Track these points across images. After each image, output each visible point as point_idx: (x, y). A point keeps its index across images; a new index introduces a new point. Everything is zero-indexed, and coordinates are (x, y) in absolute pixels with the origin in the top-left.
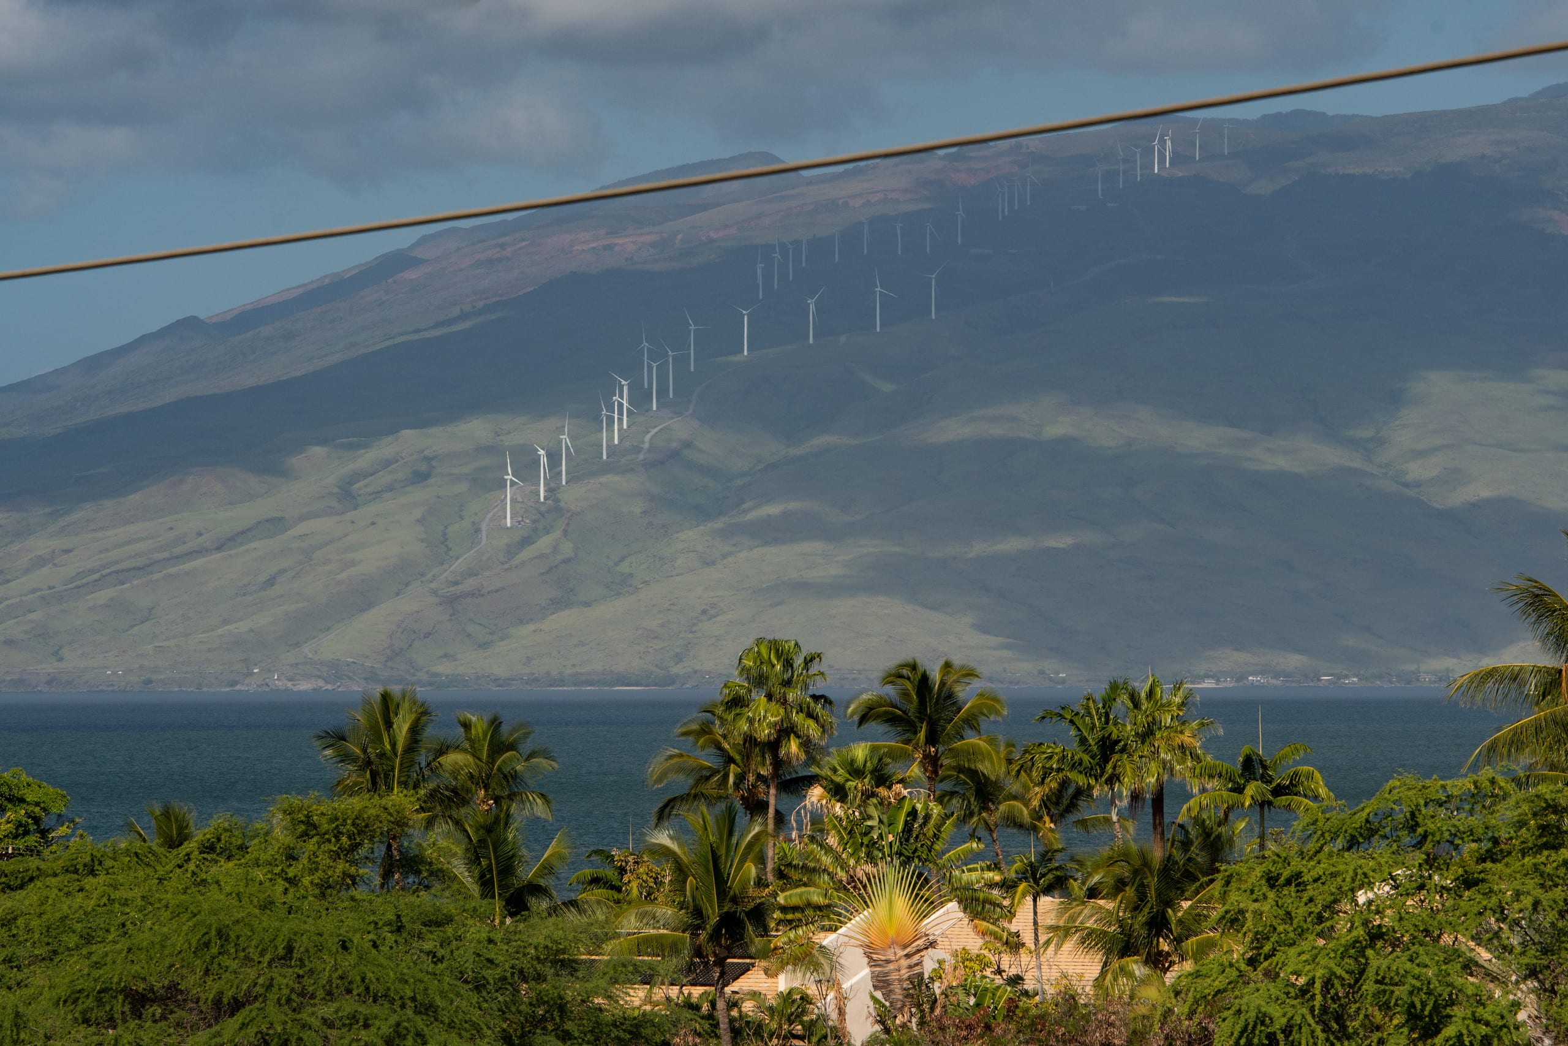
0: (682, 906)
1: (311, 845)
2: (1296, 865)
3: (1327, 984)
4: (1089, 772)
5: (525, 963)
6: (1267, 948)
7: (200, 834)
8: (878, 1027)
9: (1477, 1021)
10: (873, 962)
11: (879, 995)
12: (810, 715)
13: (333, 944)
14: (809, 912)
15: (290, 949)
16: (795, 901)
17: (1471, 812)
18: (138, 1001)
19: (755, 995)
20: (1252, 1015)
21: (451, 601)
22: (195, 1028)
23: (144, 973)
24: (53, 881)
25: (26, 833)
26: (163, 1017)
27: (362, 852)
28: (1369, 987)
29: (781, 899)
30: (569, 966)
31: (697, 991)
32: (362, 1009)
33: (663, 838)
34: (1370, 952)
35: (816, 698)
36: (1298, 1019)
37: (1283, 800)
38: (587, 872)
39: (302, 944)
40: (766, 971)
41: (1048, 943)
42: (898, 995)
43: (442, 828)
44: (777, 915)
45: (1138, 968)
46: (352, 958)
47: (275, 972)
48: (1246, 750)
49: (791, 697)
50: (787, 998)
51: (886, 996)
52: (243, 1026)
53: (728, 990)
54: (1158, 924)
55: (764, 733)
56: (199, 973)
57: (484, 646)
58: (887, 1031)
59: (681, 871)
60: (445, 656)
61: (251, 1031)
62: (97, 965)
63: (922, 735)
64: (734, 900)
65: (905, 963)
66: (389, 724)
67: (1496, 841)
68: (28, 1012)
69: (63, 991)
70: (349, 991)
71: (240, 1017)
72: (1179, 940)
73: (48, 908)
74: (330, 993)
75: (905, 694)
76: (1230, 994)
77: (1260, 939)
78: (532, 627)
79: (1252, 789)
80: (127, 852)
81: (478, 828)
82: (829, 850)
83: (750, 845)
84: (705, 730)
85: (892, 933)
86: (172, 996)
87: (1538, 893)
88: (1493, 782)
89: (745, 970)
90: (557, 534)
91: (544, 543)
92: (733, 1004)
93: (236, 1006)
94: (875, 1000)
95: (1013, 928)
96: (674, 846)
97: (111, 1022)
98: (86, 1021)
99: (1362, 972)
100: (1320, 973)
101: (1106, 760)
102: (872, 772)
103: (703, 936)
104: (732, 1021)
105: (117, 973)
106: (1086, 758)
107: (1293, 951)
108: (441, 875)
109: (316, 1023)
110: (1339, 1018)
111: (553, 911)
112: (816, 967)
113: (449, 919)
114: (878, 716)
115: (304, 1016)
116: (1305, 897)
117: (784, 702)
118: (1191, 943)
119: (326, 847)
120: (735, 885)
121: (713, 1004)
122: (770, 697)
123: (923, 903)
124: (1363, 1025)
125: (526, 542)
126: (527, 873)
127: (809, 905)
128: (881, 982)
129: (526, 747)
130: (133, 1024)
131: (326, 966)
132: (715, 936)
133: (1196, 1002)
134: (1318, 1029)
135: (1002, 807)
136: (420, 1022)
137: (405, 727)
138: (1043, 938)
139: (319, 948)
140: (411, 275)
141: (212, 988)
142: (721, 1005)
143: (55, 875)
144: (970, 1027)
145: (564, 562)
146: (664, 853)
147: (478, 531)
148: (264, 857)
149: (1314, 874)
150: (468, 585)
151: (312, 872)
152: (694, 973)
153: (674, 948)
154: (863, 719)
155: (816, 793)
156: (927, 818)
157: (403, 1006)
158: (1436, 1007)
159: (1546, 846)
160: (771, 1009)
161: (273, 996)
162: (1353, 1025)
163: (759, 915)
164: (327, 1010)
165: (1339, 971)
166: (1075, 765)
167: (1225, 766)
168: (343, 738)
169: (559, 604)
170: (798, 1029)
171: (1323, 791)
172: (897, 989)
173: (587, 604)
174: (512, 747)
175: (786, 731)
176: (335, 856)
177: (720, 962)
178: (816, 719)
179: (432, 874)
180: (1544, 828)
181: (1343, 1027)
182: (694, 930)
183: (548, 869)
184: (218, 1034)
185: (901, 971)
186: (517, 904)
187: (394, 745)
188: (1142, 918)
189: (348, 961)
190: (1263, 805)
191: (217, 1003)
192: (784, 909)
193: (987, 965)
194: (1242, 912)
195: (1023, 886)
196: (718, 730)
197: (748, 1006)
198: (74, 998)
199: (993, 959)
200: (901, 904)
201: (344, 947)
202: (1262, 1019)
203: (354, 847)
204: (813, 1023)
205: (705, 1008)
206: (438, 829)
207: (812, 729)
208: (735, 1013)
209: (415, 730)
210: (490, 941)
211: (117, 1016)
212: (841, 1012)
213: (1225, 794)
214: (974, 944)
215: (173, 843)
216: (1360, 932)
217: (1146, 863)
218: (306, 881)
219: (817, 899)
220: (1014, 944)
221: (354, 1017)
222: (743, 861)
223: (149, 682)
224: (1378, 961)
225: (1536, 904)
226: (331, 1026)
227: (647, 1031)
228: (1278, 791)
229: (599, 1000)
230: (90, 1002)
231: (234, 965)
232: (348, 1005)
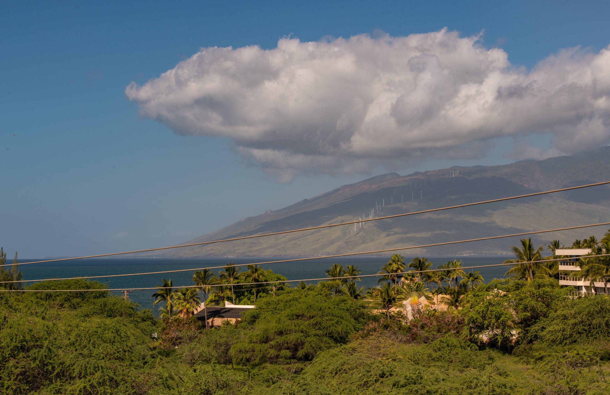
0: (382, 298)
1: (324, 289)
2: (478, 293)
3: (482, 312)
4: (446, 276)
5: (358, 307)
6: (473, 306)
7: (307, 287)
8: (413, 317)
9: (506, 317)
10: (412, 307)
11: (413, 312)
12: (402, 266)
13: (327, 308)
14: (402, 299)
15: (321, 309)
16: (400, 297)
17: (505, 285)
18: (298, 316)
19: (393, 311)
20: (471, 317)
21: (346, 243)
22: (306, 320)
23: (298, 312)
24: (284, 294)
25: (281, 284)
26: (301, 319)
27: (332, 290)
28: (489, 312)
29: (397, 297)
30: (364, 307)
31: (384, 311)
32: (332, 318)
33: (379, 287)
34: (489, 307)
35: (403, 263)
36: (478, 317)
37: (476, 280)
38: (367, 291)
39: (323, 308)
40: (395, 308)
41: (439, 304)
42: (416, 312)
43: (344, 285)
44: (397, 299)
45: (453, 308)
46: (331, 310)
47: (319, 312)
48: (470, 272)
49: (399, 263)
50: (398, 312)
51: (414, 312)
52: (314, 320)
53: (389, 310)
54: (457, 301)
55: (395, 269)
56: (307, 312)
57: (351, 250)
58: (414, 317)
59: (382, 293)
60: (346, 251)
61: (315, 321)
62: (291, 311)
63: (419, 269)
64: (390, 297)
65: (417, 307)
66: (336, 269)
67: (509, 289)
68: (281, 318)
69: (286, 315)
70: (330, 315)
71: (313, 319)
72: (460, 303)
73: (284, 299)
74: (327, 315)
75: (417, 263)
76: (467, 314)
77: (472, 305)
78: (359, 247)
79: (471, 278)
80: (296, 290)
81: (350, 285)
82: (404, 289)
83: (393, 289)
84: (385, 268)
85: (415, 302)
86: (303, 315)
87: (515, 297)
88: (508, 280)
89: (392, 307)
90: (363, 232)
91: (361, 234)
92: (390, 313)
93: (313, 317)
94: (412, 312)
95: (434, 301)
96: (380, 289)
97: (294, 319)
98: (290, 319)
99: (488, 310)
100: (481, 310)
101: (448, 274)
102: (412, 275)
103: (385, 303)
104: (390, 315)
105: (295, 312)
106: (445, 274)
107: (477, 306)
108: (345, 293)
109: (325, 320)
110: (484, 317)
111: (362, 298)
112: (403, 307)
113: (346, 300)
114: (412, 266)
115: (323, 319)
116: (479, 298)
117: (398, 264)
118: (461, 304)
119: (327, 289)
120: (390, 294)
121: (387, 313)
122: (396, 263)
123: (420, 297)
124: (488, 318)
125: (358, 233)
126: (357, 292)
127: (402, 298)
128: (413, 310)
129: (358, 270)
130: (297, 320)
131: (326, 311)
132: (387, 303)
133: (462, 315)
134: (481, 319)
135: (432, 279)
136: (341, 320)
137: (339, 270)
138: (438, 303)
139: (325, 308)
140: (340, 192)
141: (309, 314)
142: (388, 313)
143: (285, 293)
144: (427, 318)
145: (364, 236)
146: (379, 290)
147: (350, 232)
148: (317, 290)
149: (480, 295)
150: (349, 240)
151: (324, 293)
152: (384, 307)
153: (381, 304)
154: (410, 267)
155: (403, 279)
156: (420, 284)
157: (338, 317)
158: (499, 315)
159: (517, 290)
160: (396, 314)
161: (318, 316)
162: (486, 318)
163: (394, 299)
164: (327, 318)
165: (484, 310)
166: (444, 275)
167: (467, 275)
168: (329, 272)
169: (363, 243)
170: (400, 316)
171: (482, 279)
172: (415, 311)
173: (367, 243)
174: (355, 270)
175: (398, 269)
176: (328, 290)
177: (388, 307)
178: (403, 267)
179: (343, 293)
180: (516, 287)
181: (485, 318)
182: (384, 302)
183: (361, 292)
184: (310, 322)
185: (416, 308)
186: (356, 297)
187: (337, 273)
188: (454, 300)
189: (330, 310)
190: (473, 281)
191: (310, 316)
192: (398, 299)
193: (430, 306)
194: (469, 301)
195: (435, 294)
196: (388, 269)
197: (392, 313)
198: (288, 316)
199: (430, 305)
200: (416, 298)
201: (329, 308)
202: (472, 317)
203: (331, 289)
204: (402, 315)
205: (386, 313)
206: (344, 286)
207: (402, 268)
208: (390, 314)
209: (340, 270)
210: (352, 304)
211: (295, 319)
212: (407, 314)
213: (467, 279)
214: (428, 304)
215: (303, 288)
216: (487, 304)
217: (455, 291)
218: (324, 294)
219: (403, 297)
220: (434, 304)
221: (331, 319)
222: (391, 291)
223: (300, 255)
224: (490, 308)
225: (515, 299)
226: (327, 320)
227: (376, 318)
228: (475, 279)
229: (369, 313)
230: (290, 317)
231: (312, 311)
232: (330, 317)
